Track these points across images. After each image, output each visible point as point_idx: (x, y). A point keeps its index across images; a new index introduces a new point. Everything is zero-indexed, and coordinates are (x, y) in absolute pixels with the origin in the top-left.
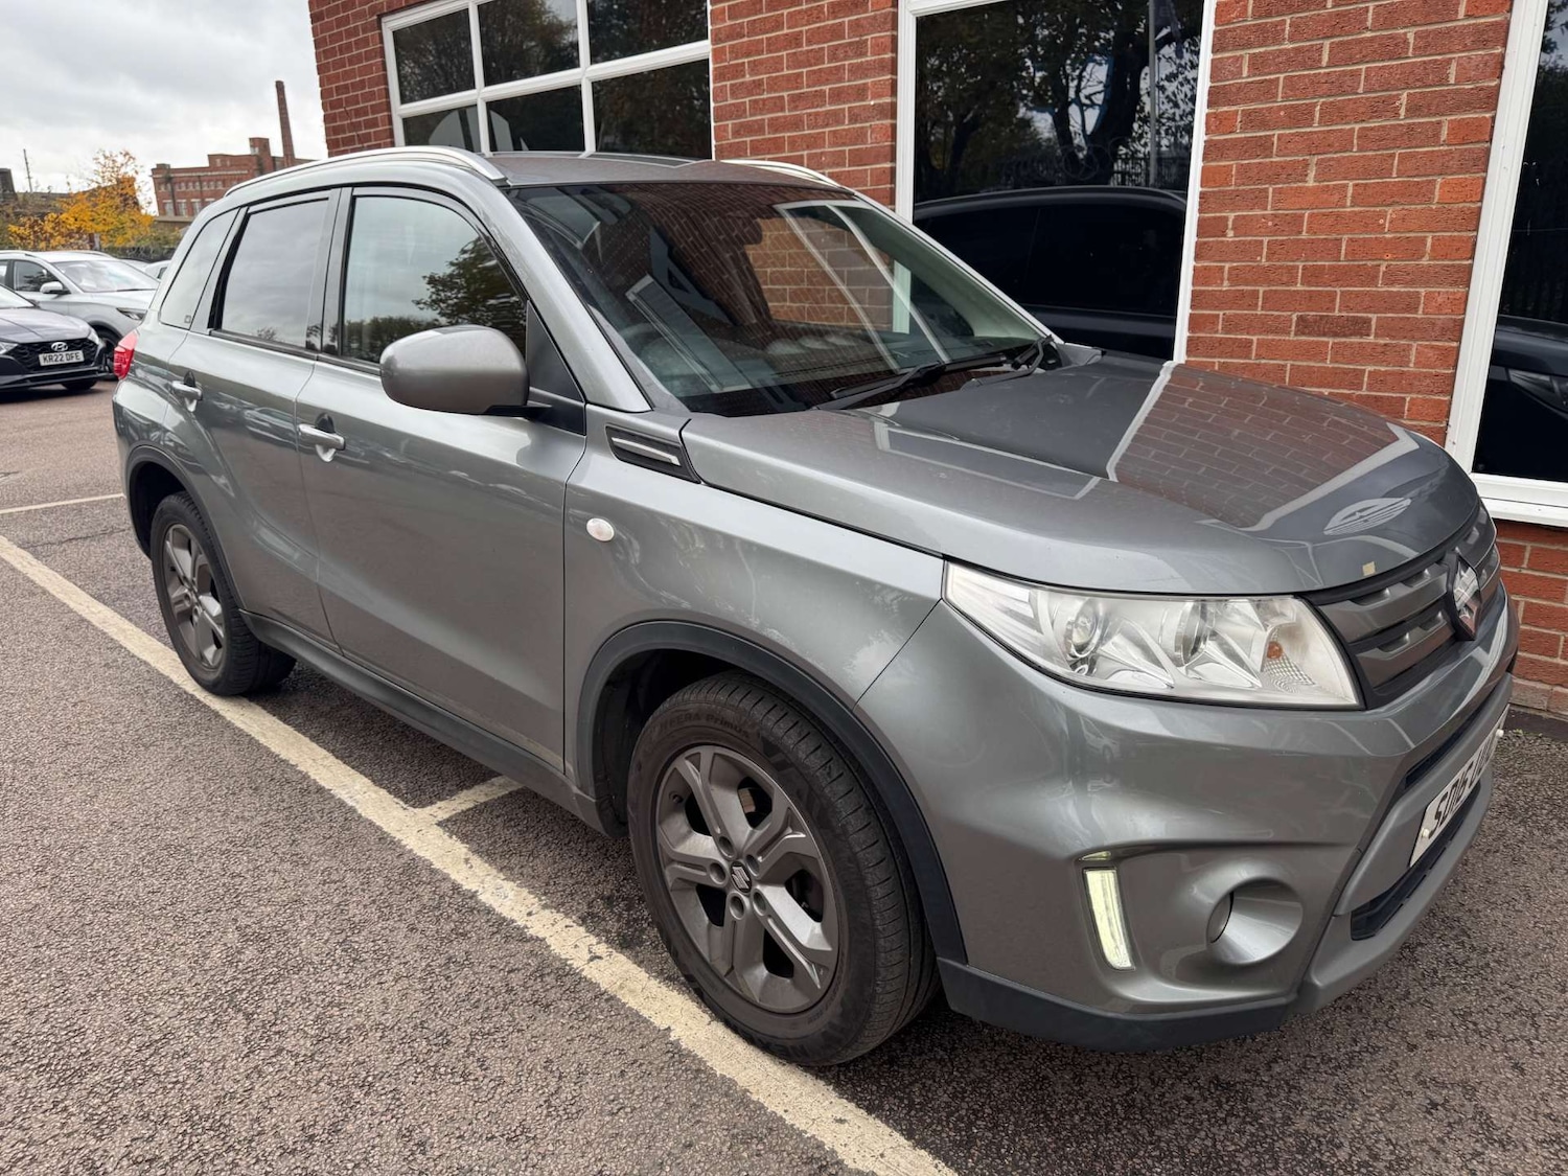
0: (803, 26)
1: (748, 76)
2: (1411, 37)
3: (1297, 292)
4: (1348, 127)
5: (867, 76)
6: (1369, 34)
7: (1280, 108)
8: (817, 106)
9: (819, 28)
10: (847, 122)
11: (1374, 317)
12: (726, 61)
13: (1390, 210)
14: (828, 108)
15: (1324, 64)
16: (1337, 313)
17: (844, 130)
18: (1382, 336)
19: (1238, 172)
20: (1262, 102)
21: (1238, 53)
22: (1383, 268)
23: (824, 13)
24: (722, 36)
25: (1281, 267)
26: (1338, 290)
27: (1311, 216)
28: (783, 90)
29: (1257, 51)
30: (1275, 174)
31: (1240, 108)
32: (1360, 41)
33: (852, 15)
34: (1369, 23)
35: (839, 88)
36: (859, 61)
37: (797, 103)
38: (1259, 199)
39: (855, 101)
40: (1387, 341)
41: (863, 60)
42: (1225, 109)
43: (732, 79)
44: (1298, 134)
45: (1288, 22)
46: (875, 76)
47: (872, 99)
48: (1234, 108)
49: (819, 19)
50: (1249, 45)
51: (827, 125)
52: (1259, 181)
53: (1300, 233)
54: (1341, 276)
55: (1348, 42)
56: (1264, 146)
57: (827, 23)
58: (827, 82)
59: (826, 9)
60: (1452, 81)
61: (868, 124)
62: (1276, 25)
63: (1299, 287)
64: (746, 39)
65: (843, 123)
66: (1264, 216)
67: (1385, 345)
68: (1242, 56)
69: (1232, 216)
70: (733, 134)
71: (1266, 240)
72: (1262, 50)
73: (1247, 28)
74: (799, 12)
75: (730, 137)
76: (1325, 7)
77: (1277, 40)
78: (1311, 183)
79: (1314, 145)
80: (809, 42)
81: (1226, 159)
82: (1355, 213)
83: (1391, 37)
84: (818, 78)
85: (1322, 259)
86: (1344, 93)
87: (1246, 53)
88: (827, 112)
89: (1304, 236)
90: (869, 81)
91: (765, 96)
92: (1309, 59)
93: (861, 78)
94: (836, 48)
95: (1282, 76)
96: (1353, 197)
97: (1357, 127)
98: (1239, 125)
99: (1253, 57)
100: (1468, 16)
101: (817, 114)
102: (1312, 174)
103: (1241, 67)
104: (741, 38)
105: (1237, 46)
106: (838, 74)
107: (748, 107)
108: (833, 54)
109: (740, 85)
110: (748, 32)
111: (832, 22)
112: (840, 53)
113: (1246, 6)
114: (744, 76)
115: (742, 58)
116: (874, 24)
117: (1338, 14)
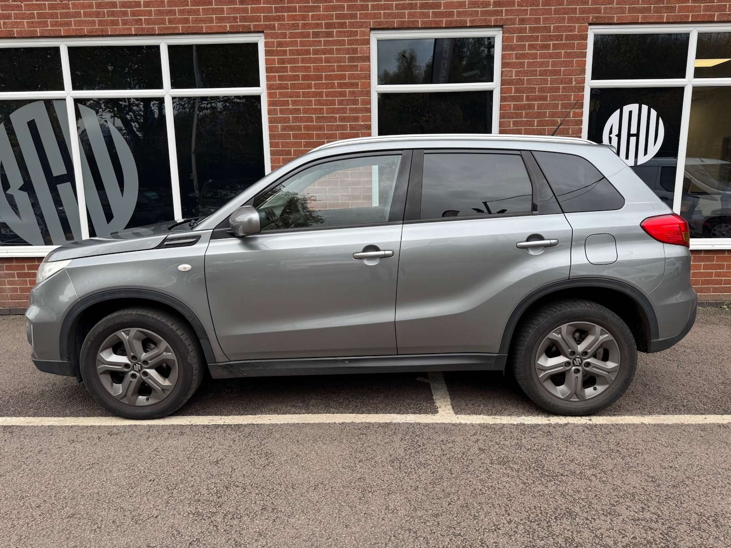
0: (323, 89)
1: (291, 106)
2: (559, 120)
5: (359, 113)
6: (547, 119)
8: (332, 122)
9: (333, 91)
10: (348, 130)
12: (277, 98)
14: (338, 123)
15: (535, 125)
17: (347, 133)
21: (509, 120)
23: (335, 86)
24: (275, 87)
28: (312, 114)
29: (515, 120)
32: (545, 120)
33: (350, 88)
34: (547, 115)
35: (344, 116)
36: (354, 107)
37: (321, 120)
39: (352, 122)
41: (357, 106)
43: (281, 106)
45: (524, 113)
46: (362, 113)
47: (361, 122)
49: (332, 87)
50: (513, 118)
51: (338, 130)
57: (336, 90)
58: (337, 113)
59: (336, 84)
60: (570, 133)
61: (360, 131)
62: (520, 113)
64: (289, 90)
65: (347, 130)
68: (510, 121)
70: (281, 129)
72: (517, 120)
73: (511, 113)
74: (321, 83)
75: (280, 131)
76: (535, 110)
77: (521, 117)
80: (327, 96)
83: (553, 120)
84: (334, 111)
87: (512, 120)
88: (337, 125)
90: (360, 115)
91: (302, 115)
92: (531, 124)
93: (356, 113)
94: (343, 100)
95: (523, 128)
99: (514, 121)
100: (573, 117)
101: (332, 125)
103: (510, 124)
104: (286, 90)
105: (509, 118)
106: (344, 110)
107: (291, 119)
108: (341, 103)
109: (286, 109)
110: (291, 88)
111: (339, 90)
112: (345, 102)
113: (511, 106)
114: (289, 105)
115: (287, 98)
116: (361, 93)
117: (539, 112)
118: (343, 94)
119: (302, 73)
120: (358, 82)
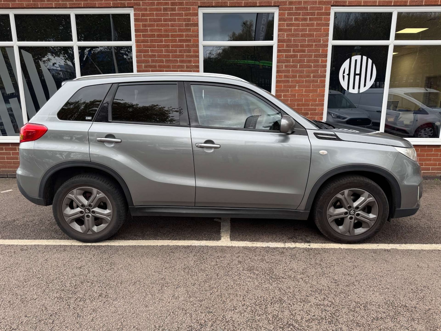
0: (170, 43)
1: (150, 53)
2: (312, 65)
3: (296, 108)
4: (303, 79)
5: (191, 58)
6: (305, 64)
7: (291, 75)
8: (175, 63)
9: (175, 44)
10: (185, 68)
11: (309, 112)
12: (142, 48)
13: (311, 94)
14: (179, 64)
16: (303, 112)
17: (184, 70)
18: (311, 115)
19: (283, 86)
20: (287, 73)
21: (282, 64)
22: (310, 104)
23: (177, 41)
24: (140, 41)
25: (292, 104)
26: (303, 108)
27: (297, 94)
28: (163, 58)
29: (286, 64)
30: (290, 87)
31: (283, 74)
32: (304, 64)
33: (186, 43)
34: (305, 62)
35: (183, 60)
37: (168, 62)
38: (288, 91)
39: (188, 63)
40: (312, 116)
41: (190, 54)
42: (280, 74)
43: (144, 53)
44: (294, 80)
46: (194, 58)
47: (193, 63)
48: (282, 74)
49: (175, 42)
50: (285, 63)
51: (179, 68)
52: (287, 88)
53: (296, 97)
54: (303, 105)
55: (302, 65)
56: (288, 81)
57: (178, 43)
58: (178, 58)
59: (177, 40)
60: (319, 73)
61: (192, 69)
62: (289, 60)
63: (296, 107)
64: (149, 43)
65: (184, 68)
66: (289, 94)
67: (312, 117)
68: (283, 65)
69: (283, 94)
70: (144, 67)
71: (289, 99)
72: (287, 64)
73: (284, 60)
74: (168, 39)
75: (143, 68)
76: (298, 58)
77: (289, 62)
78: (297, 89)
79: (298, 82)
80: (172, 47)
81: (281, 83)
82: (305, 94)
83: (309, 64)
84: (176, 56)
85: (300, 102)
86: (302, 73)
87: (284, 64)
88: (179, 65)
89: (296, 98)
91: (157, 59)
92: (296, 67)
93: (190, 58)
94: (182, 50)
95: (291, 69)
96: (305, 91)
97: (304, 79)
98: (283, 77)
99: (285, 65)
100: (321, 63)
101: (175, 65)
102: (297, 87)
103: (283, 67)
104: (147, 43)
105: (282, 63)
106: (182, 56)
107: (150, 61)
108: (180, 51)
109: (147, 55)
110: (150, 42)
111: (180, 44)
112: (183, 51)
113: (283, 56)
114: (149, 53)
115: (148, 48)
116: (193, 46)
117: (300, 59)
118: (182, 46)
119: (157, 33)
120: (191, 39)
